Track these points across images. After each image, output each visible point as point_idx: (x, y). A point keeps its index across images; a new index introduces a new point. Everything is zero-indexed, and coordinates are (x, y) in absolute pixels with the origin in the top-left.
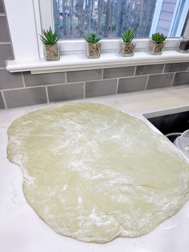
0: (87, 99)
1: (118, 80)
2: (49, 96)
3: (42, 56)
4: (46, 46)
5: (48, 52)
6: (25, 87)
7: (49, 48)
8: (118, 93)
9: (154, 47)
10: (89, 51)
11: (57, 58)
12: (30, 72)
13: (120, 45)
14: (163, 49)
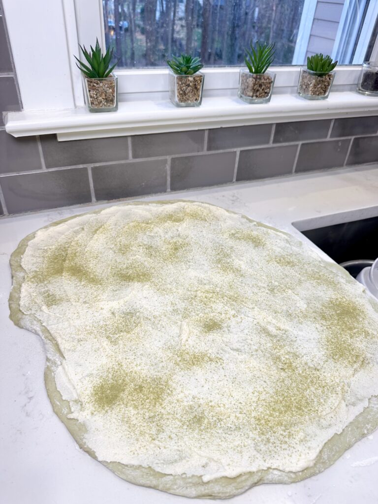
0: (173, 192)
1: (238, 154)
2: (94, 187)
3: (81, 102)
4: (88, 81)
5: (93, 93)
6: (45, 170)
7: (95, 85)
8: (238, 180)
9: (311, 83)
10: (179, 92)
11: (111, 105)
12: (54, 136)
13: (242, 80)
14: (329, 87)
